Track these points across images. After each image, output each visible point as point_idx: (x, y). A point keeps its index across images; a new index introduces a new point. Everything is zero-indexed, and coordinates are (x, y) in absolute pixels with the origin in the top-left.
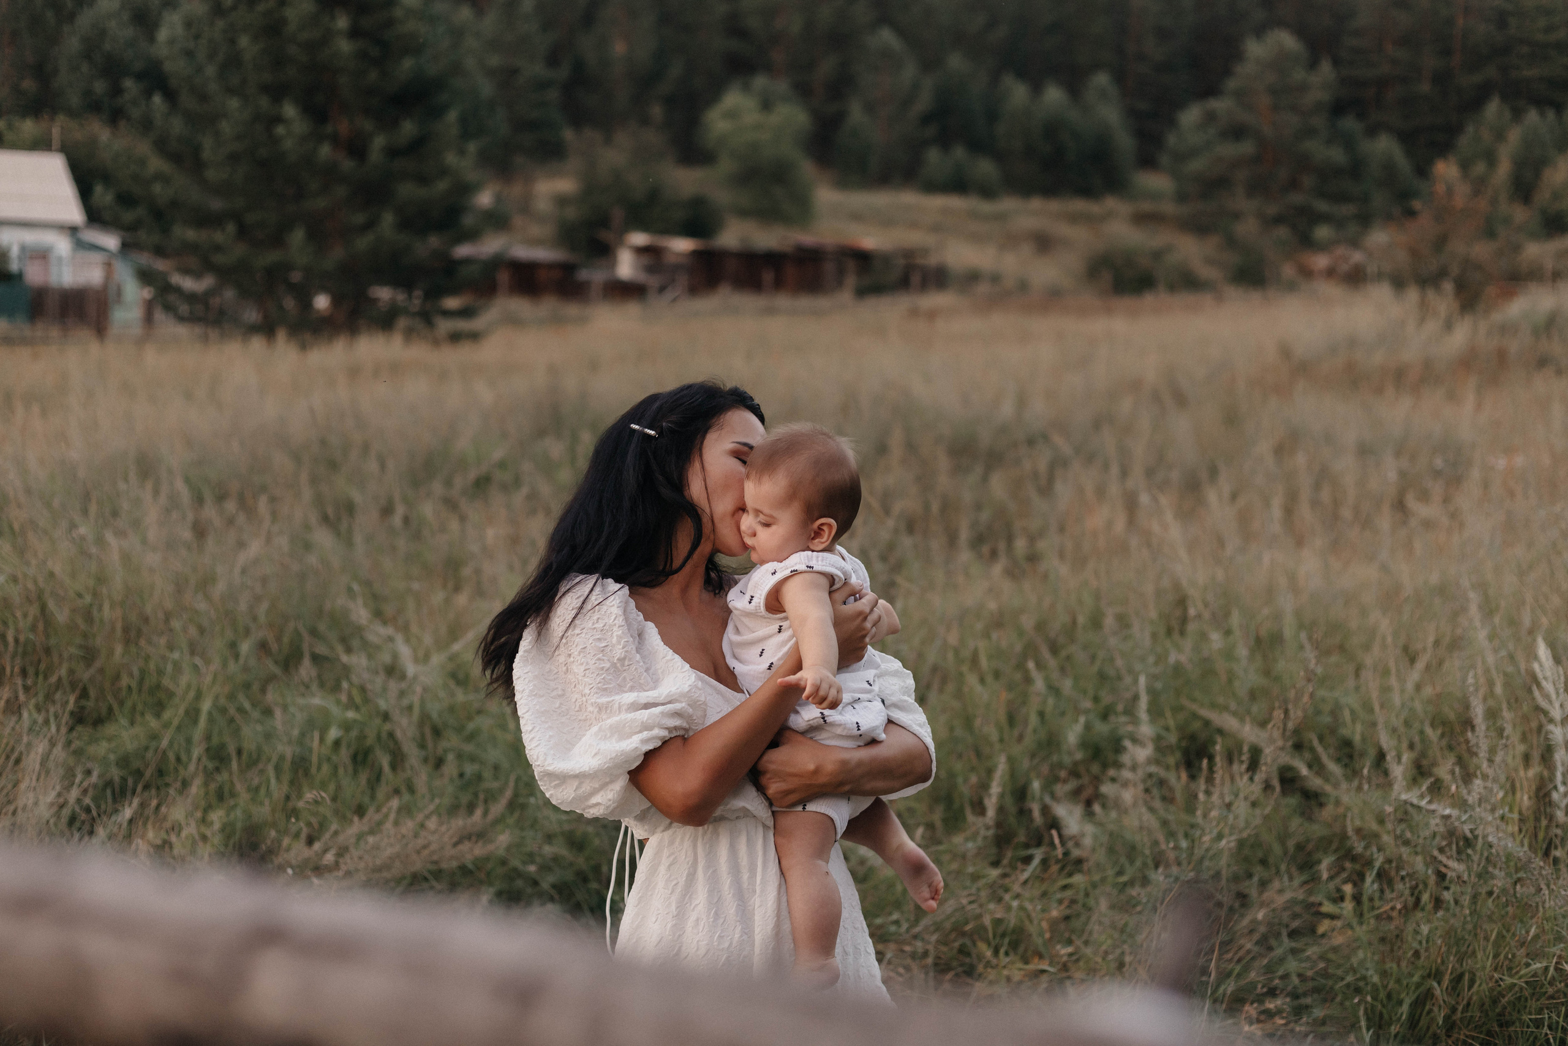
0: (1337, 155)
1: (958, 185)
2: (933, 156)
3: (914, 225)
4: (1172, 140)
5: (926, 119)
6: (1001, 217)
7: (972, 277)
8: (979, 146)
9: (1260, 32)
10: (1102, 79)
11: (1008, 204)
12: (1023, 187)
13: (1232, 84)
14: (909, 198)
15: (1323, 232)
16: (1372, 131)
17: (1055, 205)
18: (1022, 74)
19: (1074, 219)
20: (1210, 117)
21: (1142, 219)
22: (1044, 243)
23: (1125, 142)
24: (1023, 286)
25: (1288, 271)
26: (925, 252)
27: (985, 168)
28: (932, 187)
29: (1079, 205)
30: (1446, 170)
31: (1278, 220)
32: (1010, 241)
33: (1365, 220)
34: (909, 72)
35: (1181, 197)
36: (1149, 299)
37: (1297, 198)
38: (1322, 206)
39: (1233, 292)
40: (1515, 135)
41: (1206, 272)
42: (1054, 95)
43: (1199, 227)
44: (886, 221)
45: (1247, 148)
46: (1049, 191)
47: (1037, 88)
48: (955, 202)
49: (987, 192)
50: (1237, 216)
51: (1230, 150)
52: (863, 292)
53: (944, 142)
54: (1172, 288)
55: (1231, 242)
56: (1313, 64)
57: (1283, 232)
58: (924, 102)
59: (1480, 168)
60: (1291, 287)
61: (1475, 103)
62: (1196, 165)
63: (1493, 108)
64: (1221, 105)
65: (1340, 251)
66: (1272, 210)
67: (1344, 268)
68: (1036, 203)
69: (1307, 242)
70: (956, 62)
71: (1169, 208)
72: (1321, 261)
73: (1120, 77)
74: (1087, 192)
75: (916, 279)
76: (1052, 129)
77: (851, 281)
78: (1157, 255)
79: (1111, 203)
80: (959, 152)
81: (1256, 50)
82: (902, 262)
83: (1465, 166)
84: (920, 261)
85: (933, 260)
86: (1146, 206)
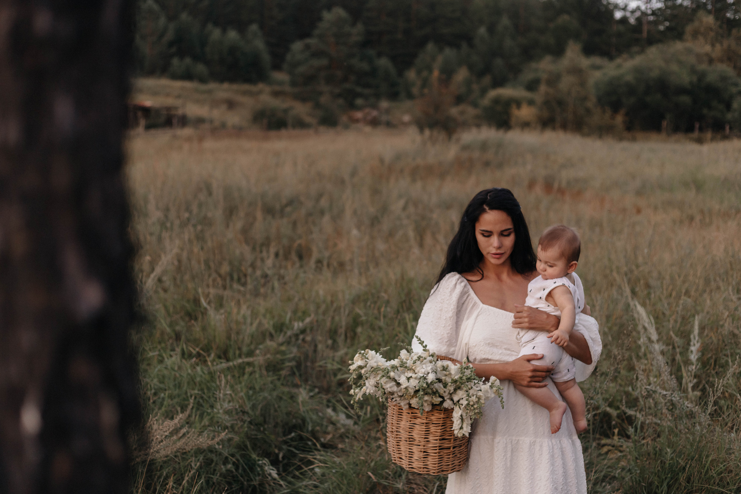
0: (365, 66)
1: (188, 76)
2: (175, 61)
3: (168, 95)
4: (289, 57)
5: (171, 44)
6: (210, 92)
7: (200, 121)
8: (196, 58)
9: (329, 8)
10: (254, 27)
11: (212, 86)
12: (221, 78)
13: (317, 32)
14: (164, 82)
15: (359, 102)
16: (379, 55)
17: (235, 87)
18: (216, 24)
19: (245, 93)
20: (307, 47)
21: (276, 94)
22: (231, 105)
23: (266, 58)
24: (223, 125)
25: (344, 119)
26: (176, 108)
27: (201, 68)
28: (175, 77)
29: (246, 87)
30: (411, 75)
31: (339, 95)
32: (215, 104)
33: (378, 96)
34: (162, 21)
35: (293, 84)
36: (283, 132)
37: (347, 86)
38: (359, 89)
39: (322, 129)
40: (440, 59)
41: (308, 120)
42: (233, 35)
43: (302, 98)
44: (155, 93)
45: (324, 62)
46: (232, 80)
47: (224, 31)
48: (188, 84)
49: (202, 80)
50: (321, 93)
51: (317, 63)
52: (148, 127)
53: (181, 54)
54: (294, 127)
55: (317, 105)
56: (354, 24)
57: (341, 101)
58: (170, 35)
59: (425, 74)
60: (346, 127)
61: (422, 43)
62: (301, 69)
63: (430, 47)
64: (311, 41)
65: (367, 110)
66: (337, 91)
67: (369, 118)
68: (226, 85)
69: (352, 106)
70: (184, 16)
71: (288, 88)
72: (359, 115)
73: (262, 27)
74: (248, 80)
75: (175, 121)
76: (233, 50)
77: (143, 122)
78: (286, 111)
79: (261, 86)
80: (188, 60)
81: (328, 16)
82: (165, 112)
83: (419, 72)
84: (173, 112)
85: (180, 112)
86: (277, 88)
